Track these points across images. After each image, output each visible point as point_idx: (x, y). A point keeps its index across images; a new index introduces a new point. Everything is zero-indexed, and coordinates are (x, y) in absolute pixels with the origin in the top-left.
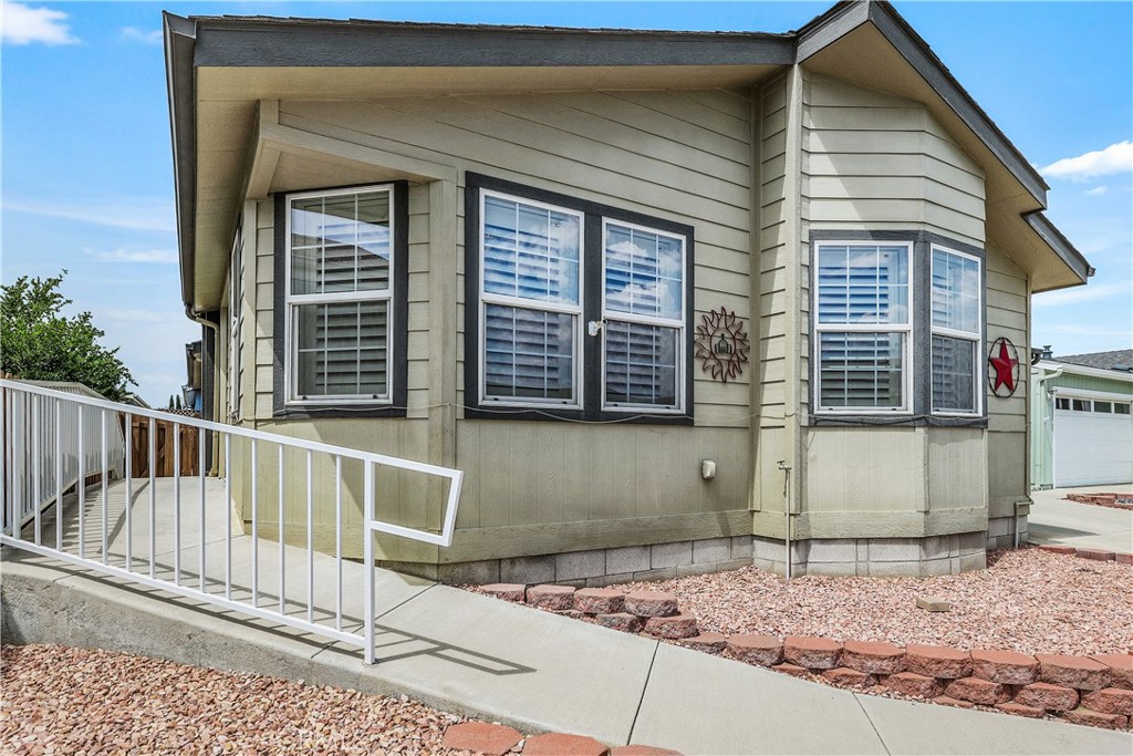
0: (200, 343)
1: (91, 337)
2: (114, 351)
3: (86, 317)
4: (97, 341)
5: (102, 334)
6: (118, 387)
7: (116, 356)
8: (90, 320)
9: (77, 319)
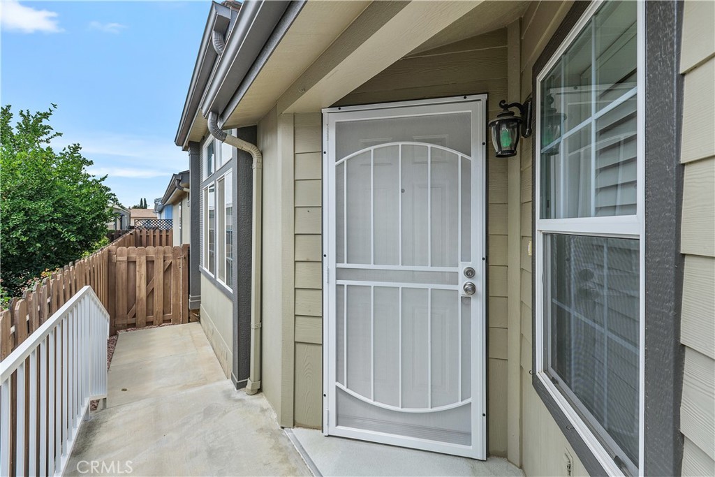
0: (187, 173)
1: (80, 167)
2: (103, 179)
3: (76, 148)
4: (87, 170)
5: (91, 163)
6: (107, 210)
7: (103, 184)
8: (80, 151)
9: (67, 150)
